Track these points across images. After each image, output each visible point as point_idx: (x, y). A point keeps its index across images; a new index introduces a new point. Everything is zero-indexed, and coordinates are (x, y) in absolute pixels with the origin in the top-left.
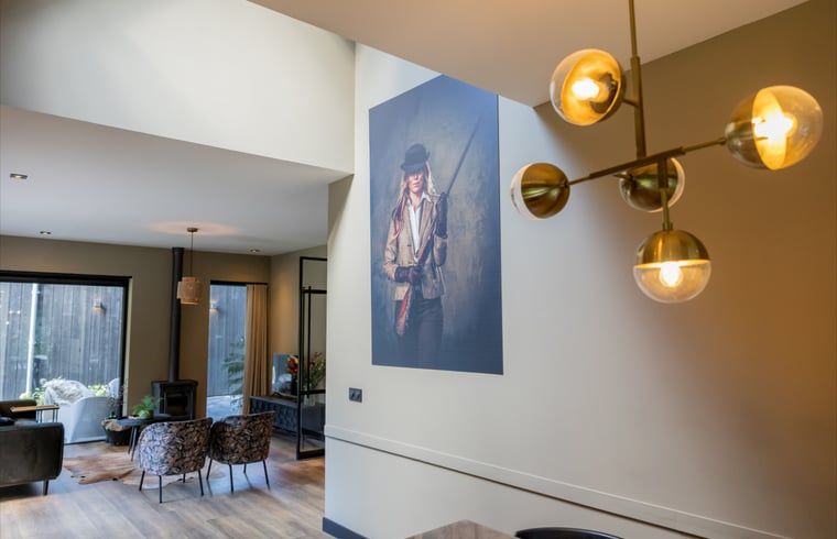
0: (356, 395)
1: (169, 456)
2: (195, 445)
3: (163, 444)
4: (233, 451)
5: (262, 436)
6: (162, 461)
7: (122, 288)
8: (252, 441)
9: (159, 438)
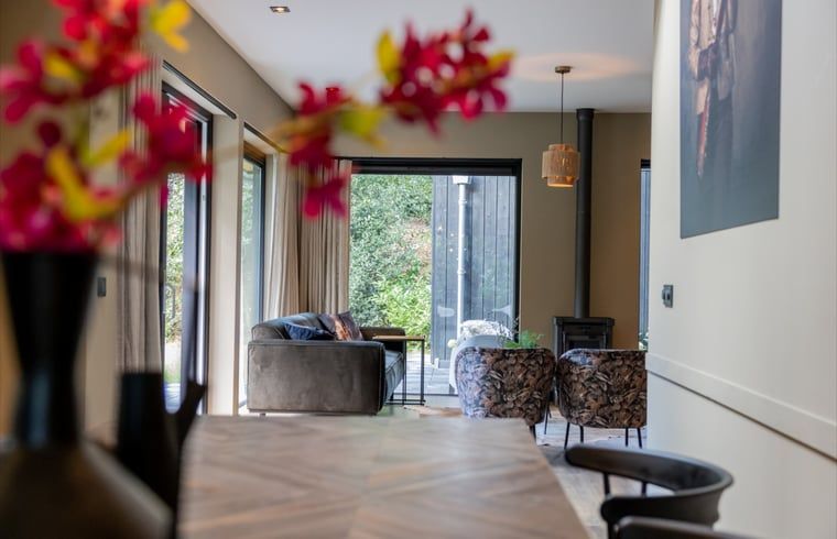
0: (668, 297)
1: (484, 397)
2: (521, 385)
3: (476, 379)
4: (582, 404)
5: (627, 386)
6: (476, 402)
7: (513, 179)
8: (610, 392)
9: (471, 369)
